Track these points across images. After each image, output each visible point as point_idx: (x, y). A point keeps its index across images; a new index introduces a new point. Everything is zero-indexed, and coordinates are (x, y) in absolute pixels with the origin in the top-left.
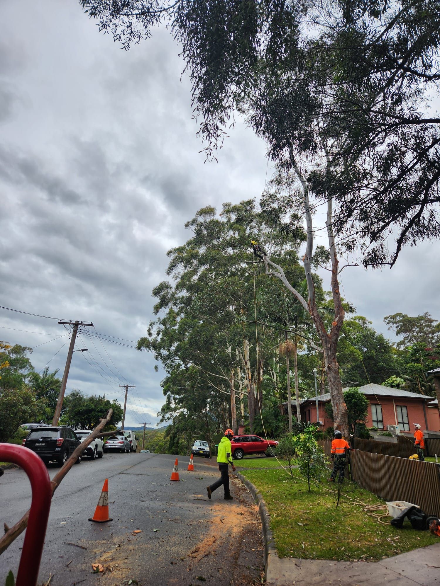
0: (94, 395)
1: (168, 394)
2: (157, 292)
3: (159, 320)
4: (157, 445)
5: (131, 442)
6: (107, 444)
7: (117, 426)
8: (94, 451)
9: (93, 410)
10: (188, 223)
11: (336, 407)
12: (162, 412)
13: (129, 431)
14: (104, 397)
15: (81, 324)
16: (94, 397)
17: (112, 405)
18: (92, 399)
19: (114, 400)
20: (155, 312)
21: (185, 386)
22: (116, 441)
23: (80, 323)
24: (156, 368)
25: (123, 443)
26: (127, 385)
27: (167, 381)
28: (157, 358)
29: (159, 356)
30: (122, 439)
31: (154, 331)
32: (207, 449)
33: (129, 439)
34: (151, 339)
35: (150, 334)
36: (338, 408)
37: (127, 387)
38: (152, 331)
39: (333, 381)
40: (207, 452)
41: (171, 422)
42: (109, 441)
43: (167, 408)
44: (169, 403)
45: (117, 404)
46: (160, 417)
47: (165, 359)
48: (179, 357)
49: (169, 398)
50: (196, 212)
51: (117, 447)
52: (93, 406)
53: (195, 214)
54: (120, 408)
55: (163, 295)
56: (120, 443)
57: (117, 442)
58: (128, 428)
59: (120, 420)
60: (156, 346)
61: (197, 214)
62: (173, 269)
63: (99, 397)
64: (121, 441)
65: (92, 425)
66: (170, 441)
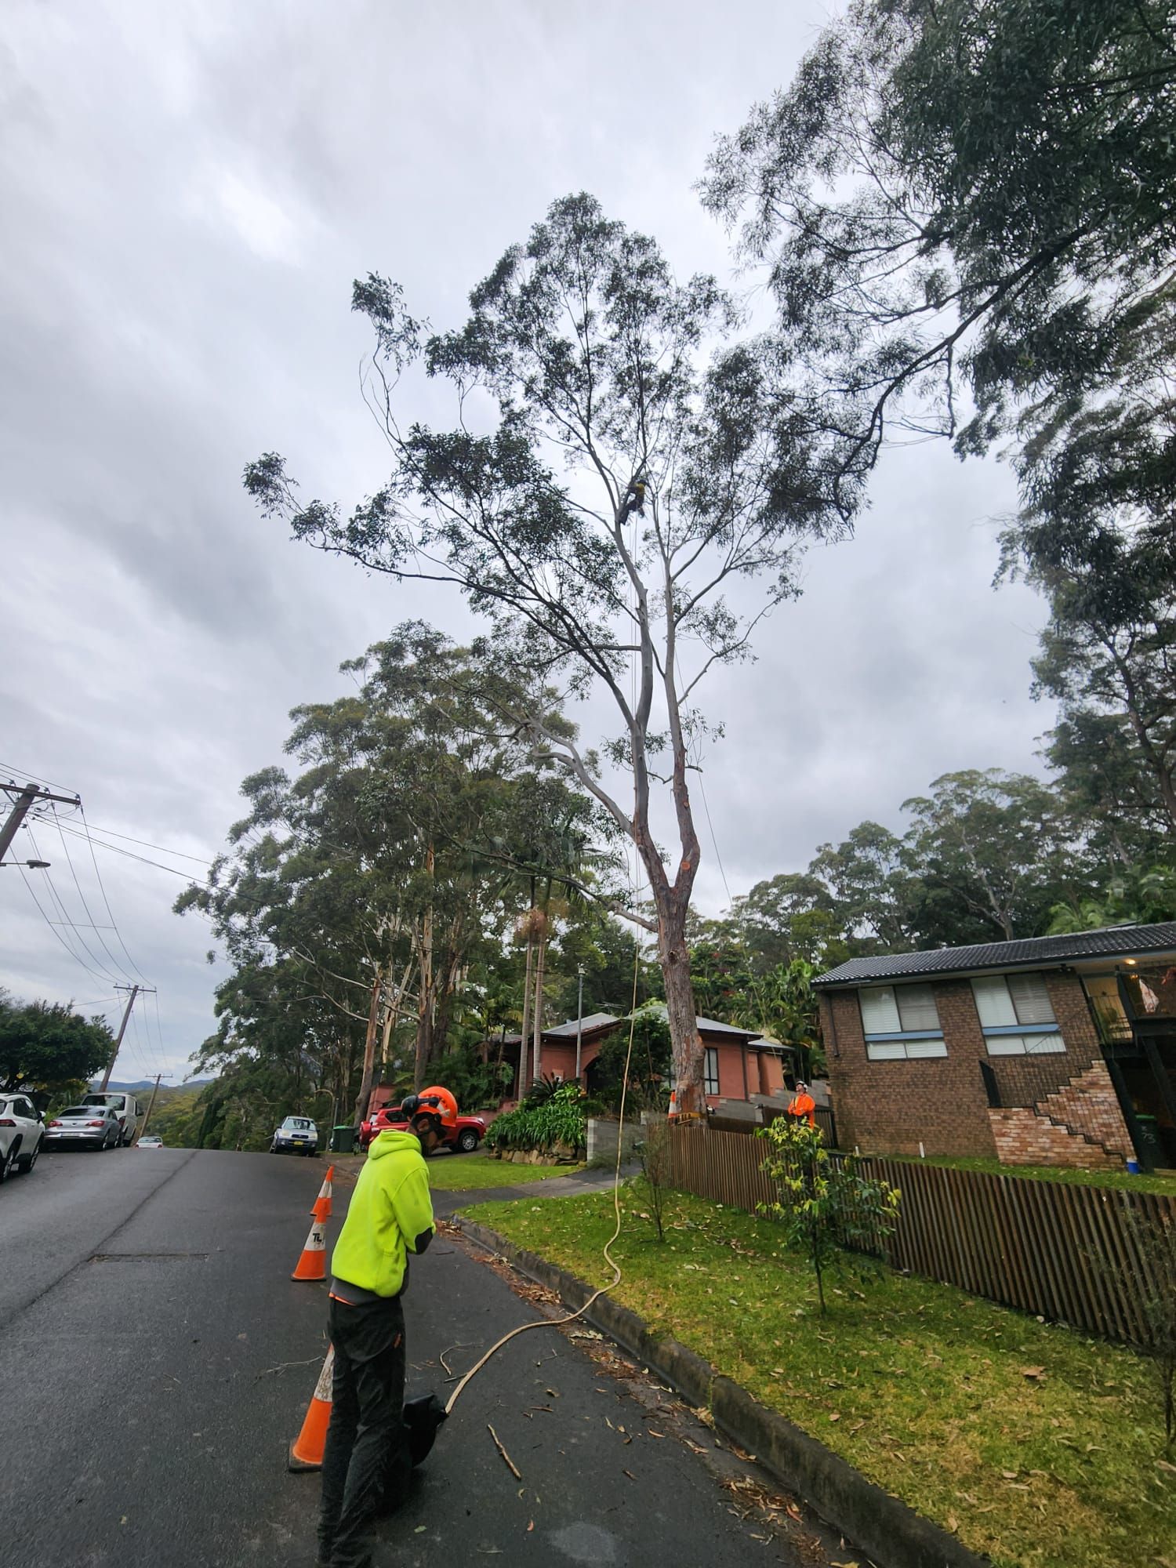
0: (41, 1003)
1: (224, 1014)
2: (252, 786)
3: (241, 852)
4: (170, 1120)
5: (122, 1120)
6: (54, 1129)
7: (90, 1080)
8: (5, 1155)
9: (29, 1038)
10: (348, 662)
11: (684, 1046)
12: (202, 1051)
13: (123, 1095)
14: (70, 1007)
15: (41, 795)
16: (40, 1007)
17: (91, 1027)
18: (33, 1012)
19: (97, 1017)
20: (231, 839)
21: (266, 999)
22: (82, 1120)
23: (42, 790)
24: (211, 957)
25: (102, 1124)
26: (137, 987)
27: (232, 985)
28: (218, 933)
29: (224, 930)
30: (101, 1113)
31: (224, 878)
32: (313, 1136)
33: (119, 1114)
34: (214, 891)
35: (214, 880)
36: (688, 1045)
37: (136, 989)
38: (219, 876)
39: (678, 987)
40: (312, 1142)
41: (217, 1073)
42: (59, 1121)
43: (214, 1046)
44: (224, 1032)
45: (102, 1026)
46: (196, 1064)
47: (234, 939)
48: (270, 936)
49: (225, 1023)
50: (368, 646)
51: (82, 1135)
52: (32, 1027)
53: (365, 650)
54: (109, 1037)
55: (265, 797)
56: (94, 1125)
57: (86, 1122)
58: (120, 1087)
59: (102, 1068)
60: (224, 908)
61: (369, 650)
62: (300, 743)
63: (56, 1007)
64: (99, 1119)
65: (21, 1076)
66: (207, 1114)
